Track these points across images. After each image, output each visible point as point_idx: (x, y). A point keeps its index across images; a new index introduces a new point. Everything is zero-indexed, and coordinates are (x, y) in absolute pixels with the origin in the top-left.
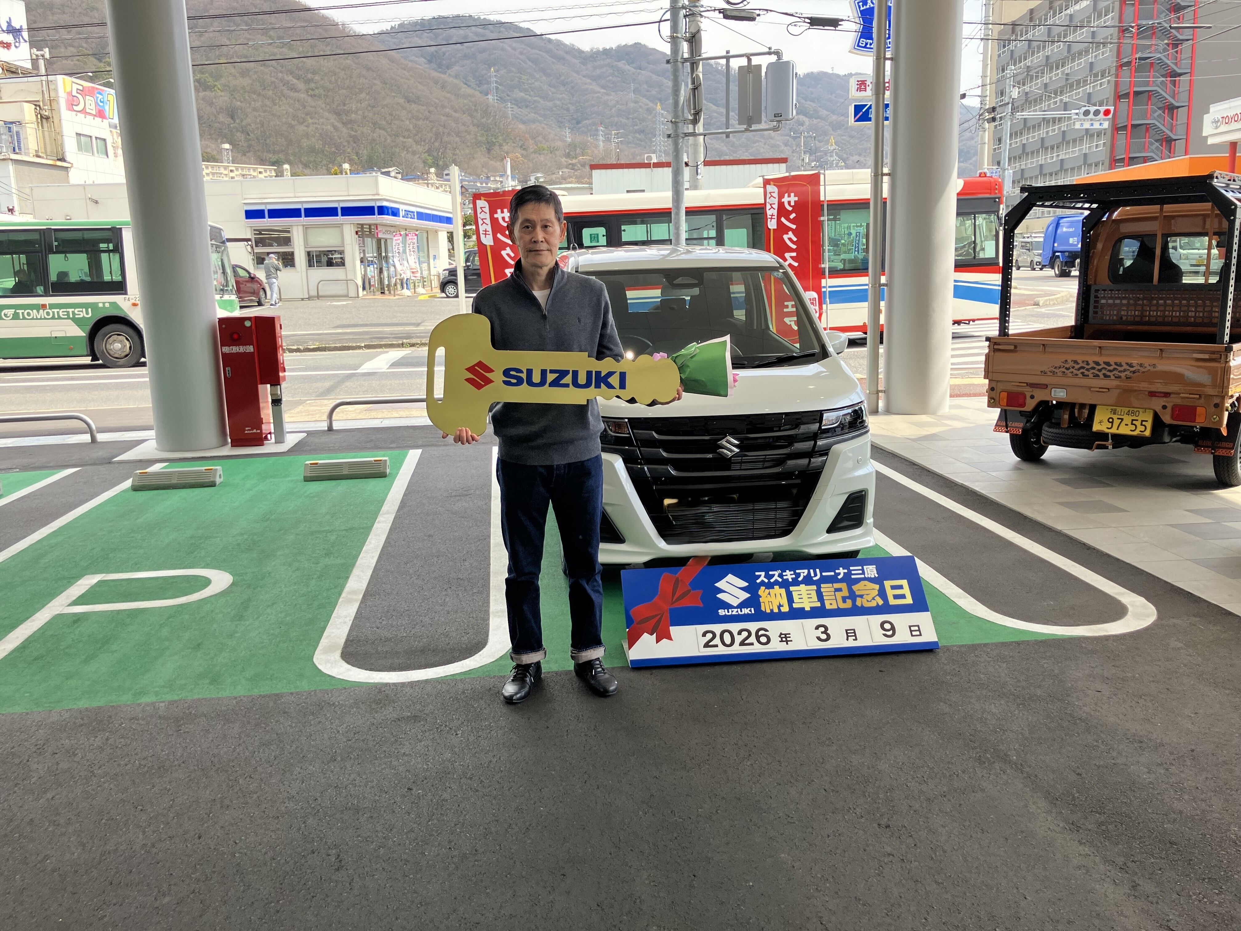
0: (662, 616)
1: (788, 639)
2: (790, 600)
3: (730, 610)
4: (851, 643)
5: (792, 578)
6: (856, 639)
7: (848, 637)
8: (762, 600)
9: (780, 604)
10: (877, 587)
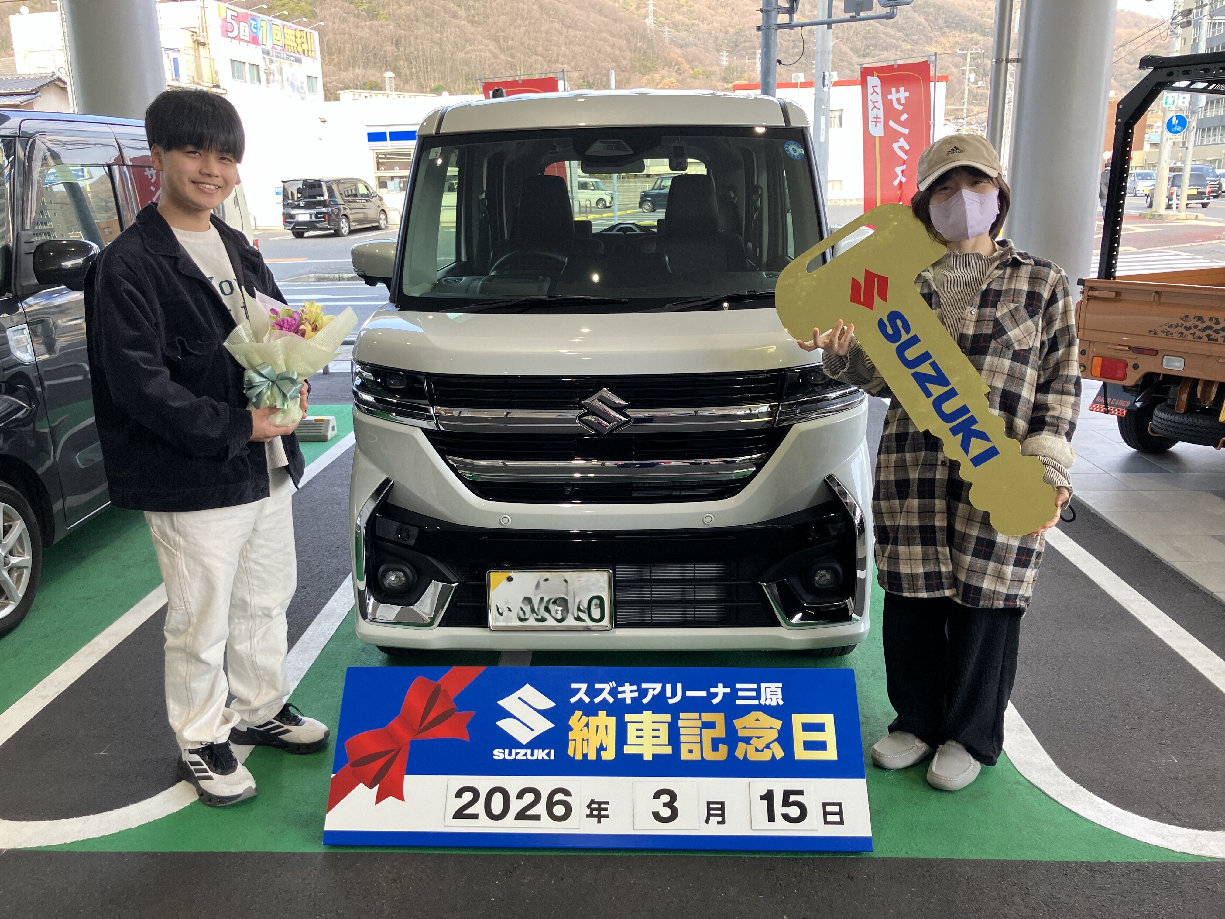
0: (398, 753)
1: (603, 813)
2: (621, 738)
3: (514, 751)
4: (713, 829)
5: (632, 698)
6: (722, 822)
7: (709, 815)
8: (571, 735)
9: (601, 744)
10: (778, 724)
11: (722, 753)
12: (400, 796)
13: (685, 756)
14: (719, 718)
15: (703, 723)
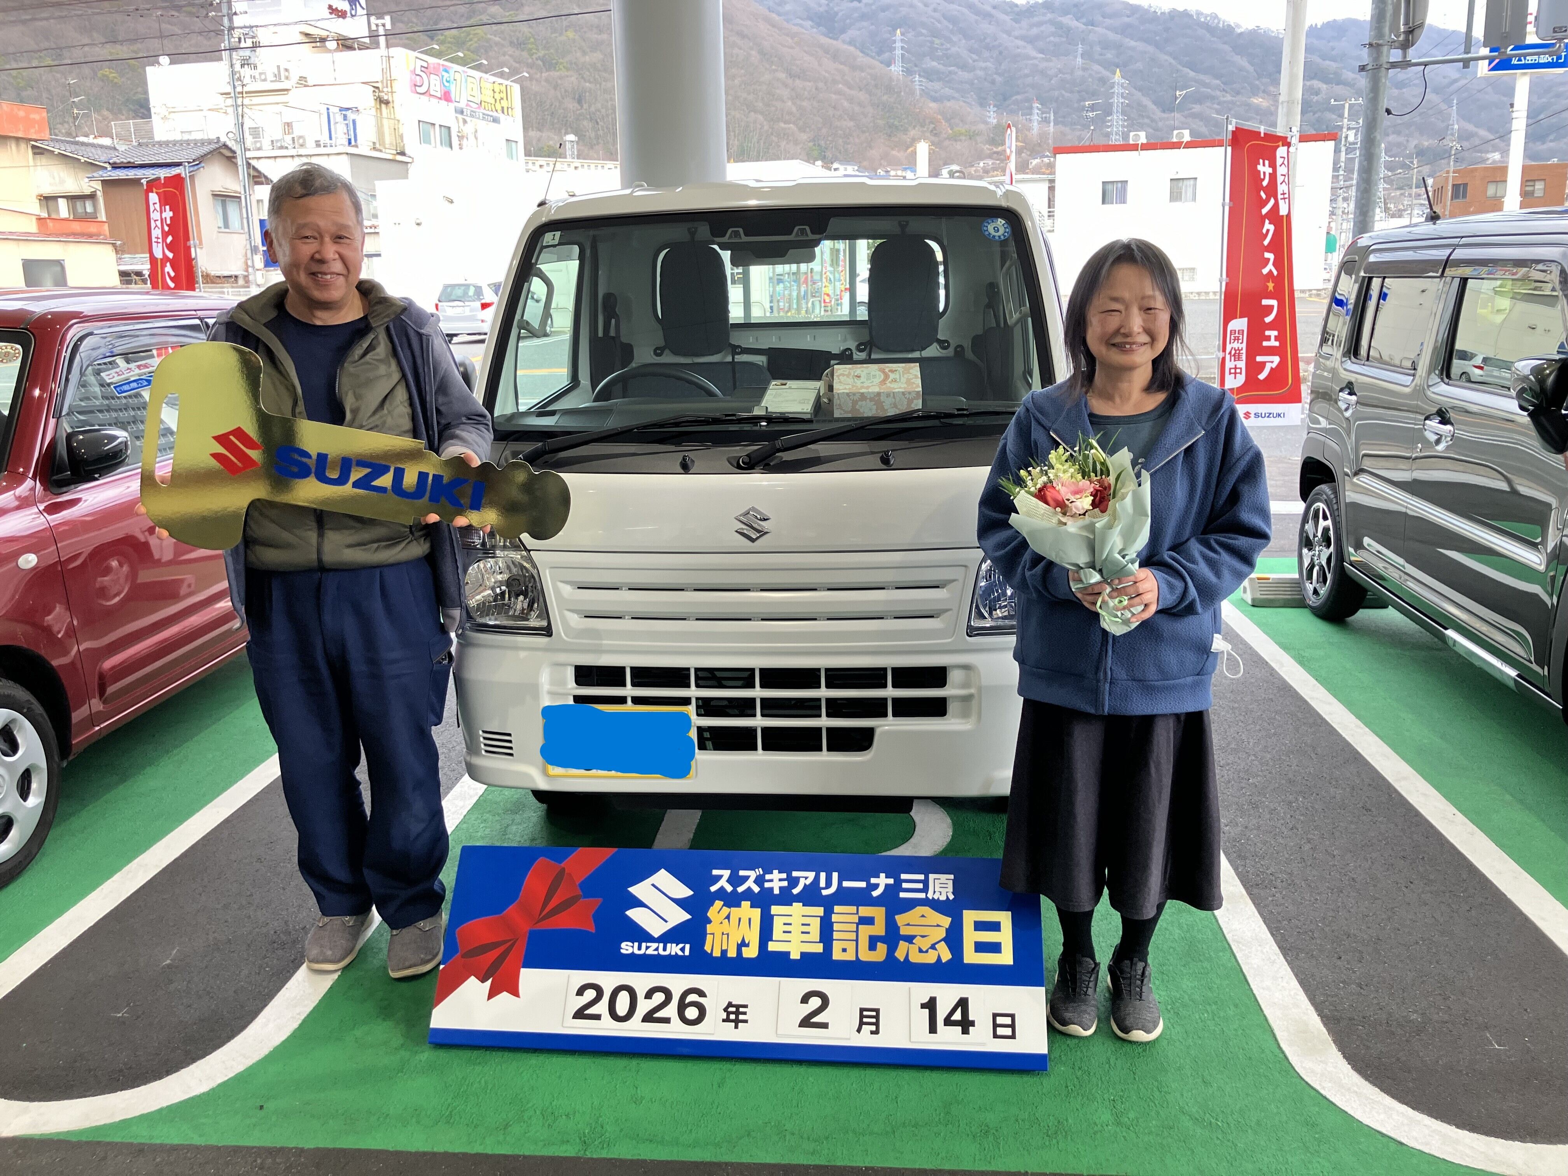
0: (513, 945)
1: (741, 1017)
2: (766, 933)
3: (644, 945)
6: (876, 1032)
7: (861, 1023)
9: (743, 939)
10: (946, 921)
11: (880, 954)
12: (515, 993)
13: (837, 955)
14: (878, 913)
15: (860, 918)
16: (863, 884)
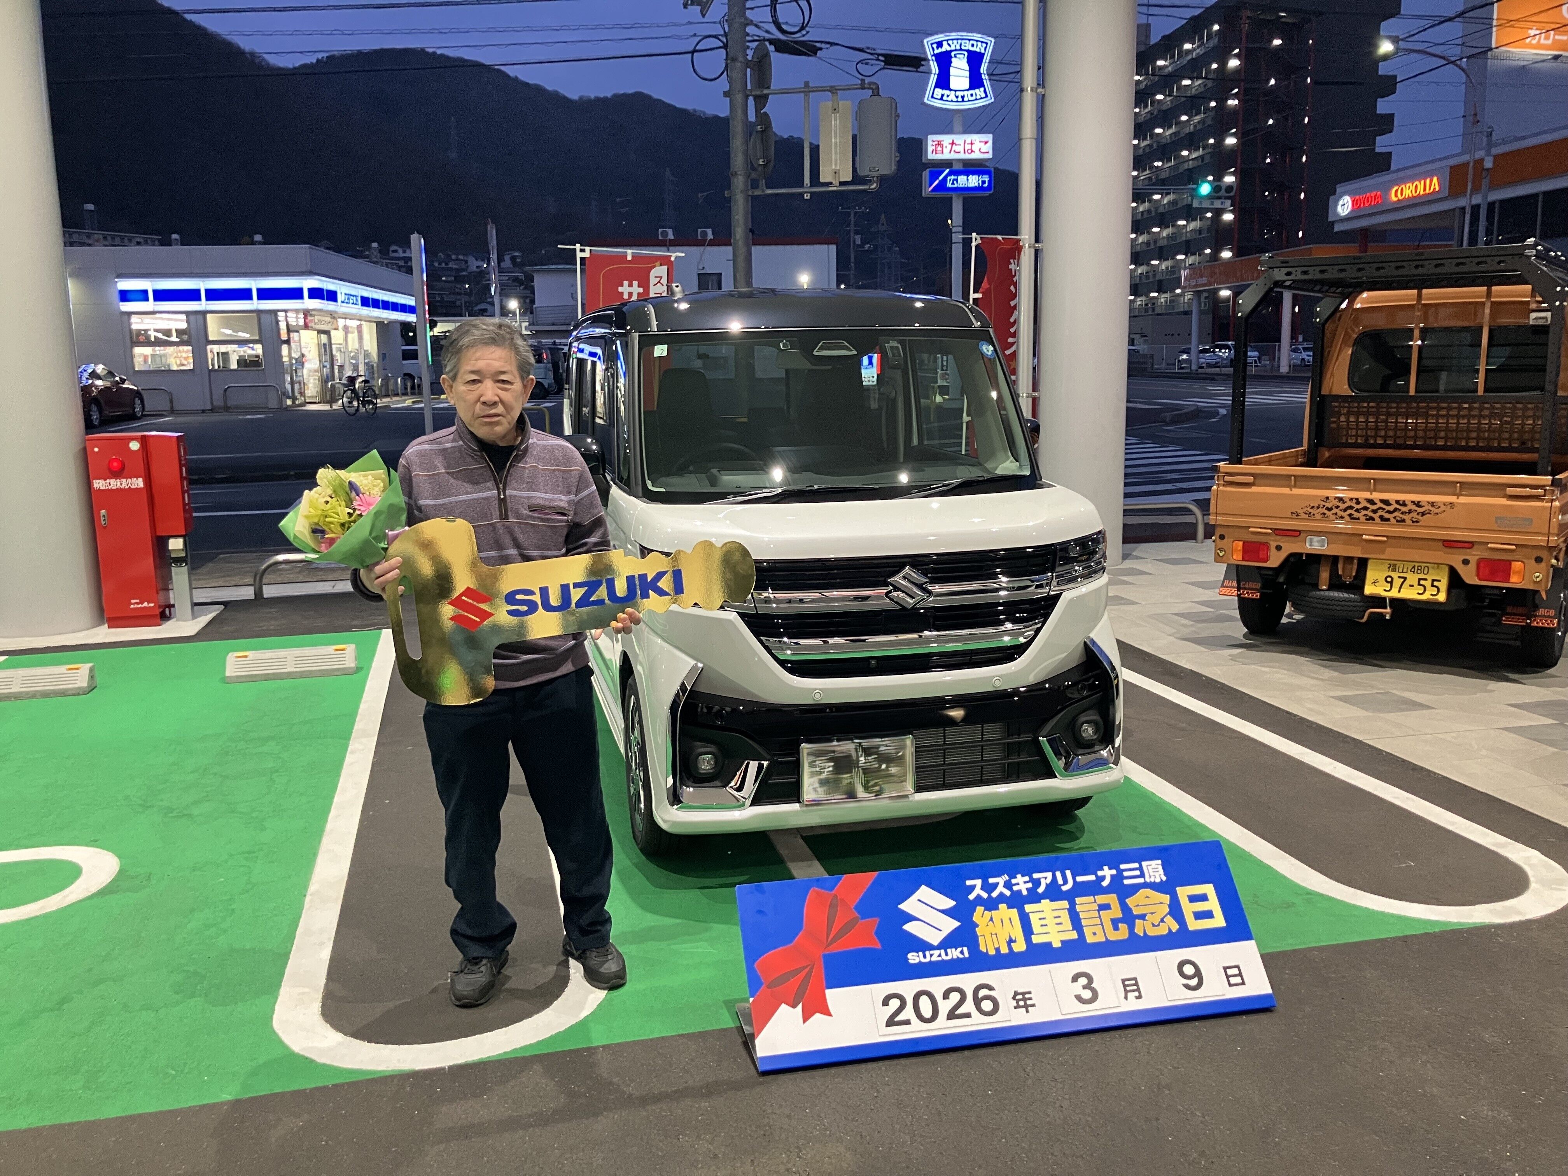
0: (812, 969)
1: (1029, 1002)
2: (1027, 929)
3: (927, 953)
4: (1132, 1005)
5: (1028, 889)
6: (1139, 997)
7: (1126, 992)
8: (978, 930)
9: (1010, 937)
10: (1166, 898)
11: (1123, 933)
12: (827, 1013)
13: (1090, 939)
14: (1112, 899)
15: (1099, 906)
16: (1092, 878)
